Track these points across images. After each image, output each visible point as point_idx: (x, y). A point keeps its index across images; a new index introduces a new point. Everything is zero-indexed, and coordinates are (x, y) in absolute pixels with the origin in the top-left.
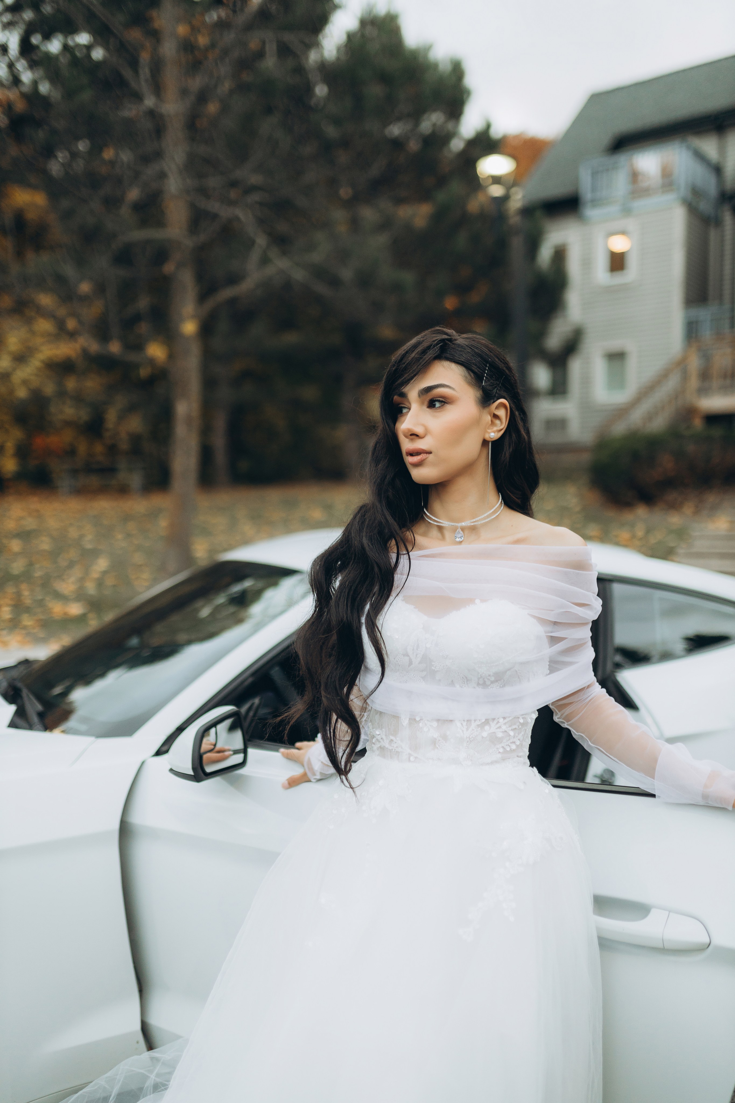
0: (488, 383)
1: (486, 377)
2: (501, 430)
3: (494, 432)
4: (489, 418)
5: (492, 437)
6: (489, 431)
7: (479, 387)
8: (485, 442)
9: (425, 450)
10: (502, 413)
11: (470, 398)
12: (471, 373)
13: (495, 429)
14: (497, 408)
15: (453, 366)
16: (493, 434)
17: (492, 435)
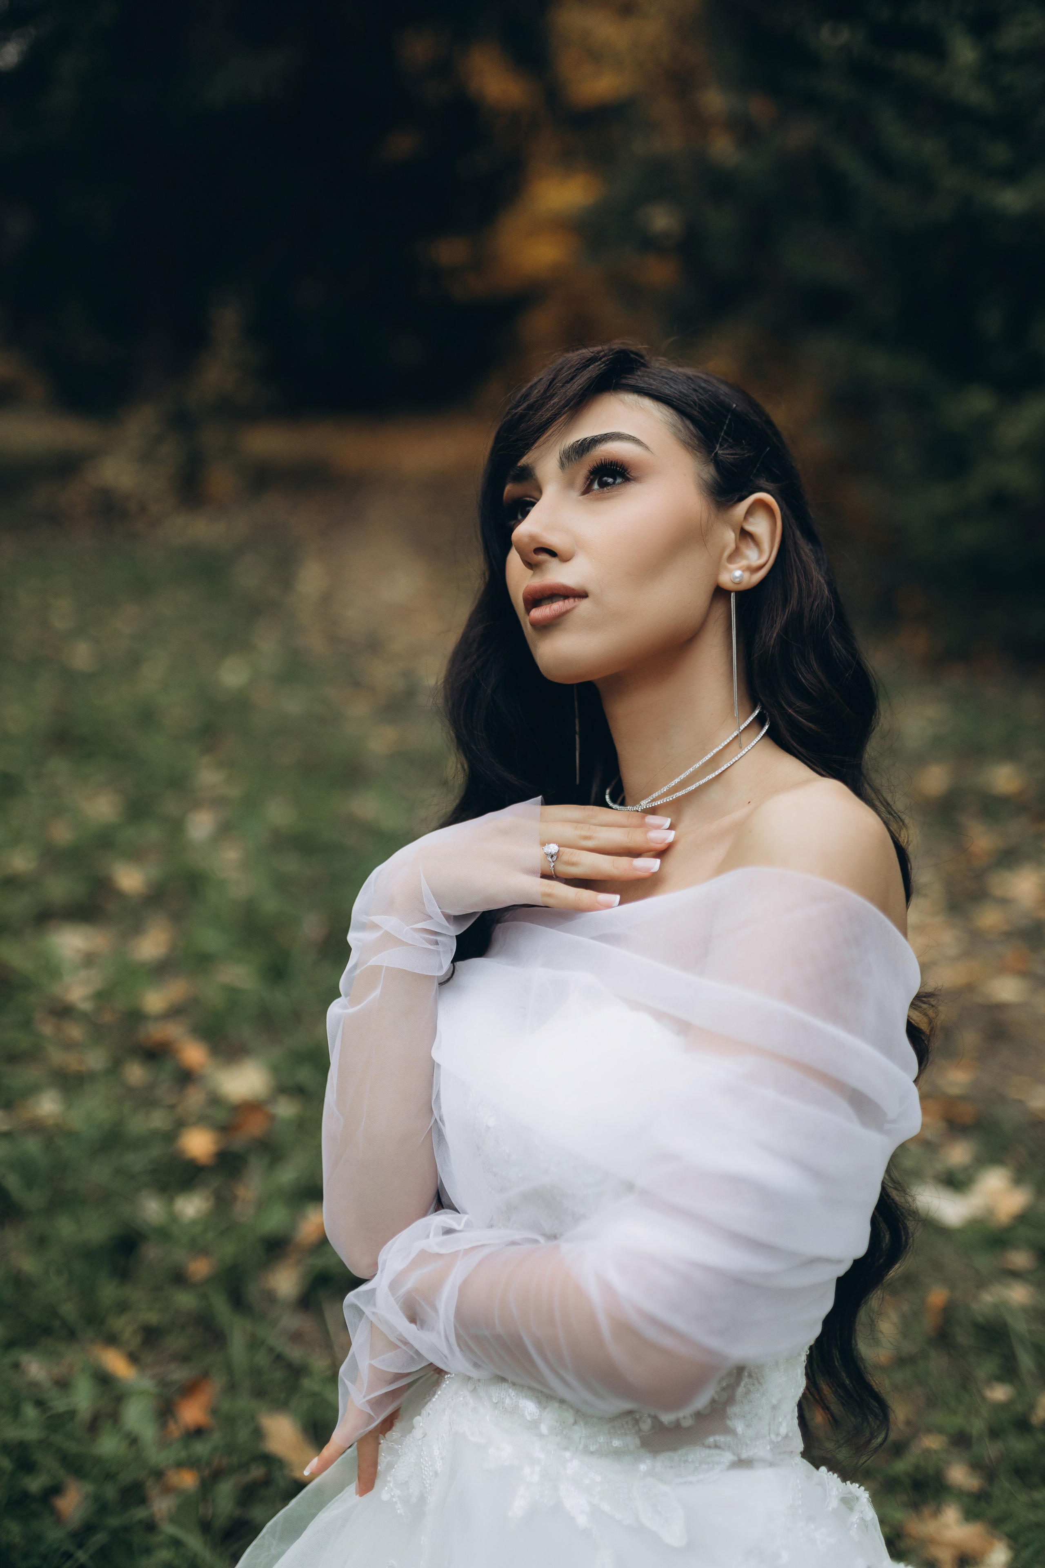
0: (730, 453)
1: (724, 439)
2: (760, 568)
3: (742, 571)
4: (730, 536)
5: (737, 580)
6: (730, 566)
7: (708, 456)
8: (720, 593)
9: (573, 589)
10: (760, 526)
11: (685, 475)
12: (688, 422)
13: (744, 563)
14: (749, 513)
16: (741, 575)
17: (737, 578)
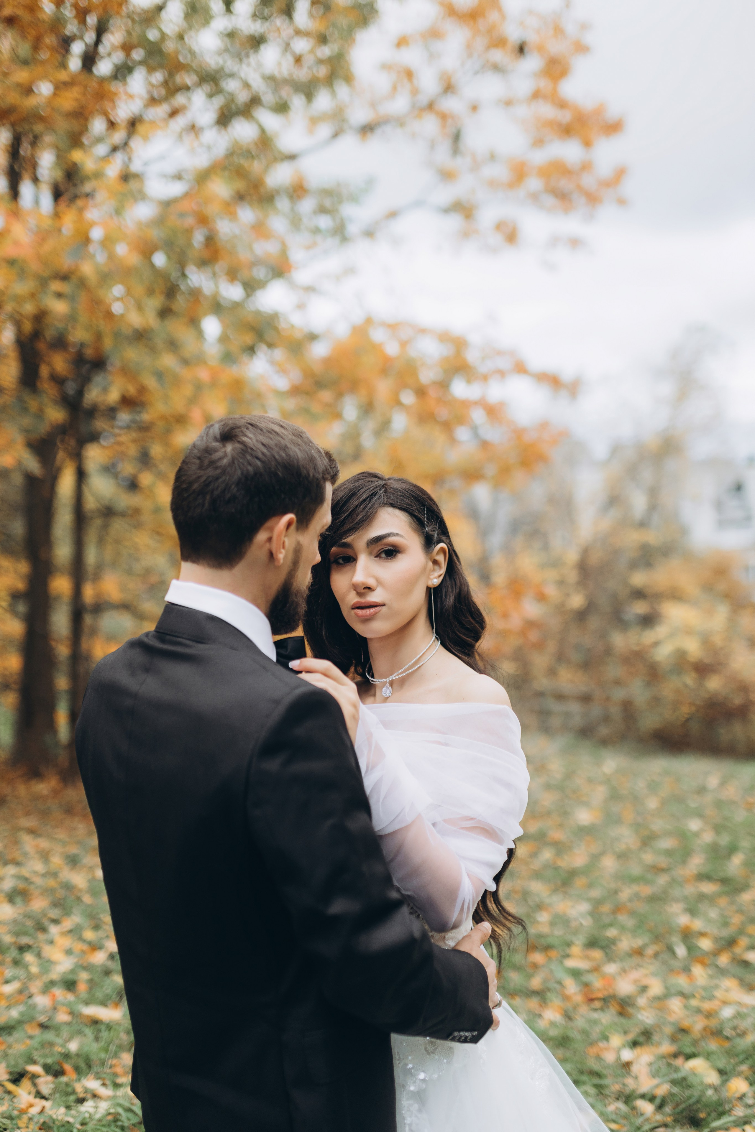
0: (430, 528)
1: (427, 522)
2: (441, 575)
3: (436, 578)
4: (430, 564)
5: (435, 584)
6: (432, 577)
7: (423, 532)
8: (427, 589)
9: (379, 603)
10: (441, 558)
12: (414, 518)
13: (436, 574)
14: (438, 553)
15: (397, 512)
16: (436, 581)
